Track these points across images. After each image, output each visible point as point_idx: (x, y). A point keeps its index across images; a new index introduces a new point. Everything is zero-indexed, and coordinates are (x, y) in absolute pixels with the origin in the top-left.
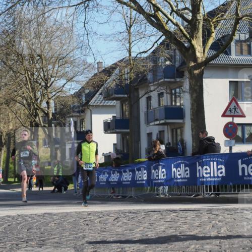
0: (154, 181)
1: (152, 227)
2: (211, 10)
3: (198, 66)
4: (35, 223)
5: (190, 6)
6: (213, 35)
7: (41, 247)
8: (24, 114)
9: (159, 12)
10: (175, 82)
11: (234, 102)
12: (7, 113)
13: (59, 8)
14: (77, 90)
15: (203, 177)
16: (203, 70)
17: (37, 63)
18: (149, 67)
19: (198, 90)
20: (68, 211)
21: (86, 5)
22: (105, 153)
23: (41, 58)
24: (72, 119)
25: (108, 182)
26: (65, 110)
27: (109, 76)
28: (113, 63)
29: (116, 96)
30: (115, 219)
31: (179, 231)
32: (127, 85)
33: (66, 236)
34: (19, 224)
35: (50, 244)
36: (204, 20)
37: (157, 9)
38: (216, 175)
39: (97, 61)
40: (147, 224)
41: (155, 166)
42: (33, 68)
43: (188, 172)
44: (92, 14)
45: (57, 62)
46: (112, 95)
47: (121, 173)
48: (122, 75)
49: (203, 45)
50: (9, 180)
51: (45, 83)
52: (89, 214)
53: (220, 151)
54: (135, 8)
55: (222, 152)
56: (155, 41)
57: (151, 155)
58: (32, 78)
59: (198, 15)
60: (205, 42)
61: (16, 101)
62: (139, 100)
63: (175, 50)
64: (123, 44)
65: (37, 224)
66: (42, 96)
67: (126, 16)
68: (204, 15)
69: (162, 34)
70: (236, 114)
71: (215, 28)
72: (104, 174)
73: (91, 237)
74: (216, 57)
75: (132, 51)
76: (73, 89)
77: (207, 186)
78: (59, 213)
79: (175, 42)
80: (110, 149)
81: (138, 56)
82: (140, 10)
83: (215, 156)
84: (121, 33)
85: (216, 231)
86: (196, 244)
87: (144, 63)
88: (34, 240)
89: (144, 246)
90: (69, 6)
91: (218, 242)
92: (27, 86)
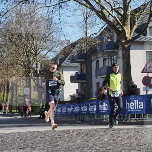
0: (100, 112)
1: (99, 140)
2: (135, 8)
3: (127, 42)
4: (28, 137)
5: (123, 6)
6: (137, 23)
8: (22, 71)
9: (104, 10)
10: (114, 52)
11: (148, 64)
12: (12, 70)
13: (44, 7)
14: (54, 57)
15: (130, 109)
16: (130, 45)
17: (30, 40)
18: (97, 43)
19: (127, 57)
20: (48, 130)
21: (60, 5)
22: (71, 95)
23: (33, 37)
25: (73, 112)
26: (47, 69)
27: (74, 48)
28: (76, 40)
29: (78, 60)
30: (77, 135)
31: (116, 141)
32: (84, 54)
33: (47, 145)
34: (18, 138)
35: (37, 150)
36: (131, 15)
37: (103, 8)
38: (138, 108)
39: (66, 39)
40: (96, 138)
41: (101, 103)
42: (28, 43)
44: (64, 11)
46: (75, 60)
47: (80, 107)
48: (81, 48)
49: (130, 30)
50: (13, 111)
51: (35, 52)
52: (61, 132)
54: (90, 7)
55: (141, 94)
56: (101, 27)
57: (99, 96)
58: (27, 50)
59: (127, 12)
60: (131, 28)
61: (18, 63)
62: (92, 63)
63: (113, 33)
64: (82, 29)
65: (30, 138)
66: (33, 60)
67: (84, 12)
68: (131, 11)
69: (105, 23)
70: (150, 71)
71: (137, 19)
72: (70, 107)
73: (62, 146)
74: (138, 37)
75: (87, 33)
76: (52, 56)
77: (132, 115)
78: (43, 131)
79: (113, 28)
80: (74, 92)
81: (91, 36)
82: (92, 8)
83: (138, 96)
84: (81, 22)
85: (137, 142)
86: (126, 149)
87: (94, 40)
88: (28, 147)
89: (94, 151)
90: (50, 6)
91: (139, 148)
92: (24, 54)
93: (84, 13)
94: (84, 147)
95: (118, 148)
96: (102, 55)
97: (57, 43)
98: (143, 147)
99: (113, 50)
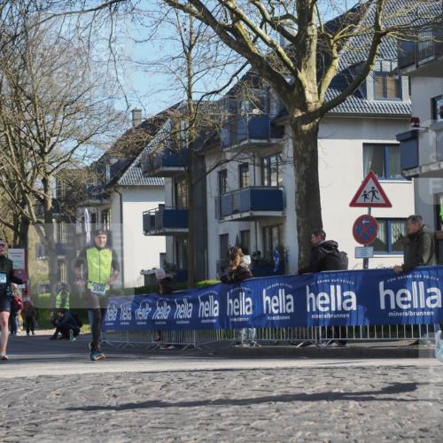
0: (231, 320)
2: (331, 19)
3: (309, 117)
4: (21, 393)
5: (296, 12)
6: (336, 63)
7: (32, 436)
8: (3, 200)
9: (242, 23)
10: (269, 145)
11: (371, 180)
13: (65, 14)
14: (97, 160)
15: (318, 312)
16: (318, 124)
17: (26, 110)
18: (222, 119)
19: (309, 160)
20: (81, 372)
21: (113, 8)
22: (146, 269)
23: (33, 102)
24: (86, 210)
25: (151, 321)
27: (154, 134)
28: (161, 111)
29: (166, 169)
30: (163, 386)
31: (276, 407)
32: (184, 150)
33: (76, 416)
35: (48, 431)
36: (319, 37)
37: (238, 17)
38: (339, 309)
39: (131, 108)
40: (220, 395)
41: (233, 293)
42: (19, 120)
43: (292, 303)
44: (123, 24)
45: (62, 110)
46: (158, 167)
47: (173, 305)
48: (175, 133)
49: (318, 81)
51: (41, 146)
52: (118, 378)
53: (346, 266)
54: (200, 14)
55: (350, 267)
56: (233, 72)
57: (227, 273)
58: (17, 138)
59: (309, 28)
60: (320, 76)
62: (205, 177)
63: (268, 89)
64: (178, 79)
65: (26, 395)
66: (34, 170)
67: (182, 29)
68: (320, 28)
69: (245, 60)
70: (375, 201)
71: (338, 50)
72: (144, 306)
73: (120, 419)
74: (340, 103)
75: (193, 90)
76: (89, 157)
77: (323, 328)
78: (65, 376)
79: (269, 75)
80: (154, 263)
81: (205, 99)
82: (207, 18)
83: (339, 275)
84: (173, 58)
85: (340, 407)
86: (306, 429)
87: (213, 111)
88: (21, 423)
89: (214, 433)
90: (83, 11)
91: (344, 425)
92: (9, 152)
93: (183, 31)
94: (184, 424)
95: (285, 425)
96: (235, 154)
97: (105, 120)
98: (356, 422)
99: (268, 139)
